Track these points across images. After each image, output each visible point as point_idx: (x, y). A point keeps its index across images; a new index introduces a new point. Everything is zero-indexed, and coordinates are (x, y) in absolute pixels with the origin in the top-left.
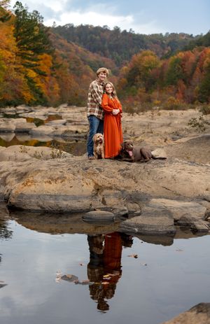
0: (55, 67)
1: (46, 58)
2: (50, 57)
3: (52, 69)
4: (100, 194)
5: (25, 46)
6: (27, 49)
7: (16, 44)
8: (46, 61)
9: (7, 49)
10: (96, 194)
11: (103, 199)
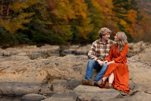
0: (139, 18)
1: (133, 13)
2: (135, 12)
3: (137, 19)
4: (50, 82)
5: (119, 5)
6: (120, 7)
7: (112, 3)
8: (133, 14)
9: (107, 6)
10: (47, 83)
11: (52, 86)
